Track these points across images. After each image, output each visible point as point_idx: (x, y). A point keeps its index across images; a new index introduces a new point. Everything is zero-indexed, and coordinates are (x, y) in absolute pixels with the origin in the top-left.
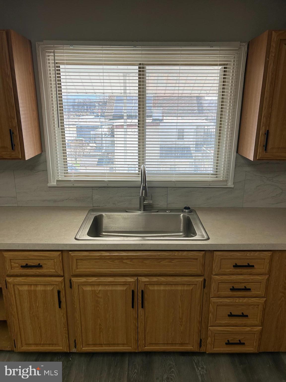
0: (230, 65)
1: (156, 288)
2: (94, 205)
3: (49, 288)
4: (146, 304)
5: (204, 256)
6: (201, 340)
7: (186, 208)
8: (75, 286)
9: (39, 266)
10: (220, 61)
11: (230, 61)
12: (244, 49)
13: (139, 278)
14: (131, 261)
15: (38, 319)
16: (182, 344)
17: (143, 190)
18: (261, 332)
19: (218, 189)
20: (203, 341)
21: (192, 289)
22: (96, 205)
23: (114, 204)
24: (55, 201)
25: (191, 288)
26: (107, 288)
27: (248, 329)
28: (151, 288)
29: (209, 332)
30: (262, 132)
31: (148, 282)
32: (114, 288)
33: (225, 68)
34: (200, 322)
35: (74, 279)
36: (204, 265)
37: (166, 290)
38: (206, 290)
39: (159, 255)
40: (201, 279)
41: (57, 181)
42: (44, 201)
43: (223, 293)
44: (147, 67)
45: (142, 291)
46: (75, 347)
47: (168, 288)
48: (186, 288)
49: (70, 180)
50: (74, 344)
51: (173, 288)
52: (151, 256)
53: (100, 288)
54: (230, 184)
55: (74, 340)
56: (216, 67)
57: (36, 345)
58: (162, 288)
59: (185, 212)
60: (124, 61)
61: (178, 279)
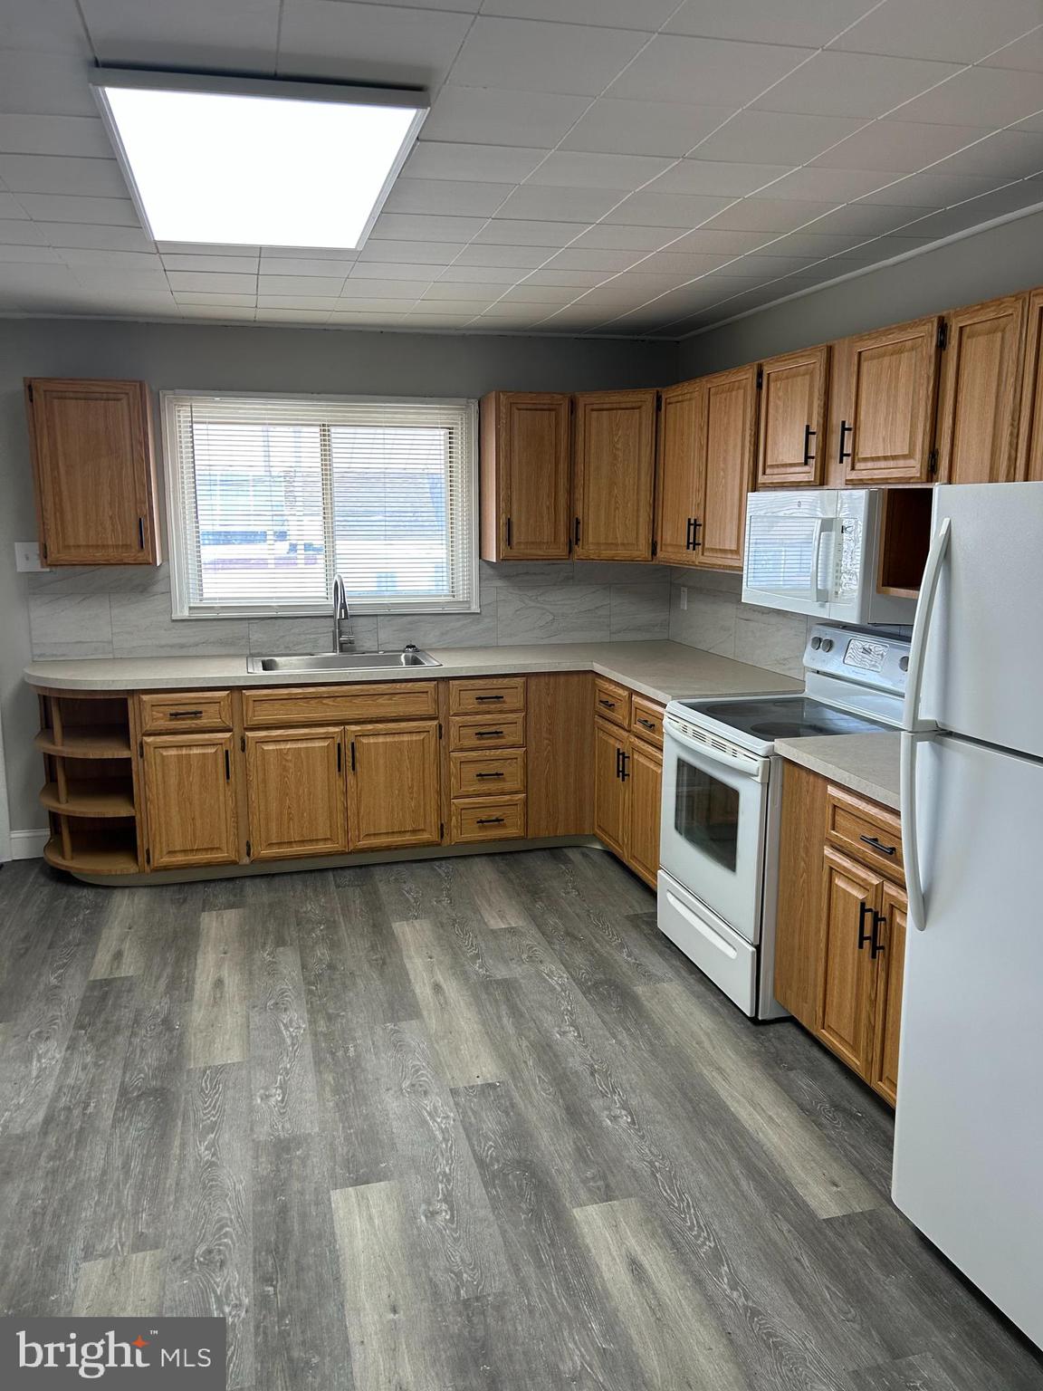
0: (457, 429)
1: (372, 740)
2: (252, 652)
3: (211, 750)
4: (357, 765)
5: (437, 687)
6: (442, 825)
7: (408, 647)
8: (250, 745)
9: (197, 714)
10: (441, 423)
11: (456, 424)
12: (474, 407)
13: (346, 727)
14: (334, 701)
15: (190, 804)
16: (414, 832)
17: (341, 609)
18: (526, 802)
19: (457, 617)
20: (445, 827)
21: (423, 739)
22: (256, 651)
23: (286, 648)
24: (182, 646)
25: (421, 737)
26: (299, 745)
27: (507, 797)
28: (365, 740)
29: (453, 808)
30: (503, 521)
31: (359, 731)
32: (310, 744)
33: (450, 433)
34: (439, 793)
35: (249, 734)
36: (437, 702)
37: (387, 742)
38: (443, 742)
39: (374, 689)
40: (435, 723)
41: (190, 608)
42: (162, 647)
43: (467, 743)
44: (333, 430)
45: (353, 744)
46: (249, 854)
47: (389, 739)
48: (415, 737)
49: (213, 607)
50: (245, 848)
51: (397, 738)
52: (362, 690)
53: (289, 746)
54: (475, 608)
55: (245, 842)
56: (437, 432)
57: (185, 851)
58: (381, 739)
59: (408, 652)
60: (297, 420)
61: (403, 725)
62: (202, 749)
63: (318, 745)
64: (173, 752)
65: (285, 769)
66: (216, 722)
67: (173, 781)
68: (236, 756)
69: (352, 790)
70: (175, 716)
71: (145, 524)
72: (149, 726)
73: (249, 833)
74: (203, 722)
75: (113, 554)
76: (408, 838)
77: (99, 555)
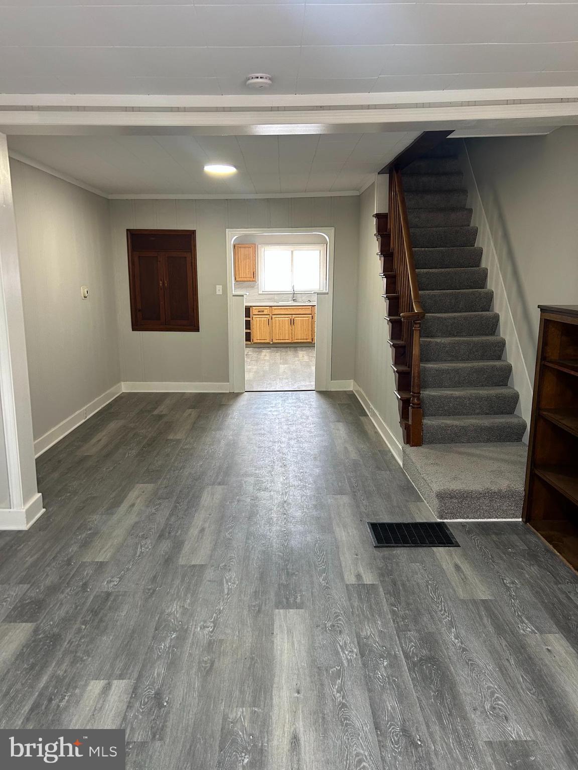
1: (298, 318)
3: (266, 319)
4: (295, 324)
9: (263, 311)
13: (293, 315)
15: (261, 330)
26: (283, 319)
28: (296, 318)
31: (295, 316)
32: (285, 319)
35: (273, 316)
41: (262, 291)
45: (294, 319)
47: (301, 318)
51: (303, 318)
53: (281, 319)
62: (264, 319)
63: (287, 319)
64: (258, 319)
65: (280, 324)
66: (266, 313)
67: (258, 325)
68: (270, 320)
69: (293, 329)
70: (259, 311)
71: (255, 273)
72: (254, 314)
73: (272, 337)
74: (264, 313)
75: (248, 279)
76: (305, 341)
77: (246, 279)
